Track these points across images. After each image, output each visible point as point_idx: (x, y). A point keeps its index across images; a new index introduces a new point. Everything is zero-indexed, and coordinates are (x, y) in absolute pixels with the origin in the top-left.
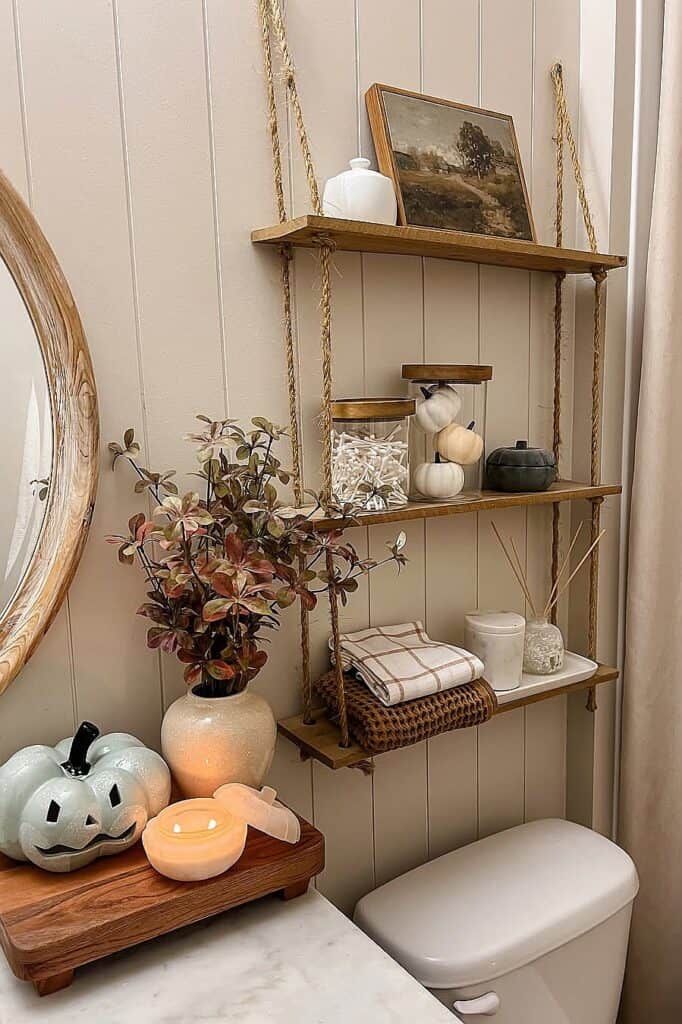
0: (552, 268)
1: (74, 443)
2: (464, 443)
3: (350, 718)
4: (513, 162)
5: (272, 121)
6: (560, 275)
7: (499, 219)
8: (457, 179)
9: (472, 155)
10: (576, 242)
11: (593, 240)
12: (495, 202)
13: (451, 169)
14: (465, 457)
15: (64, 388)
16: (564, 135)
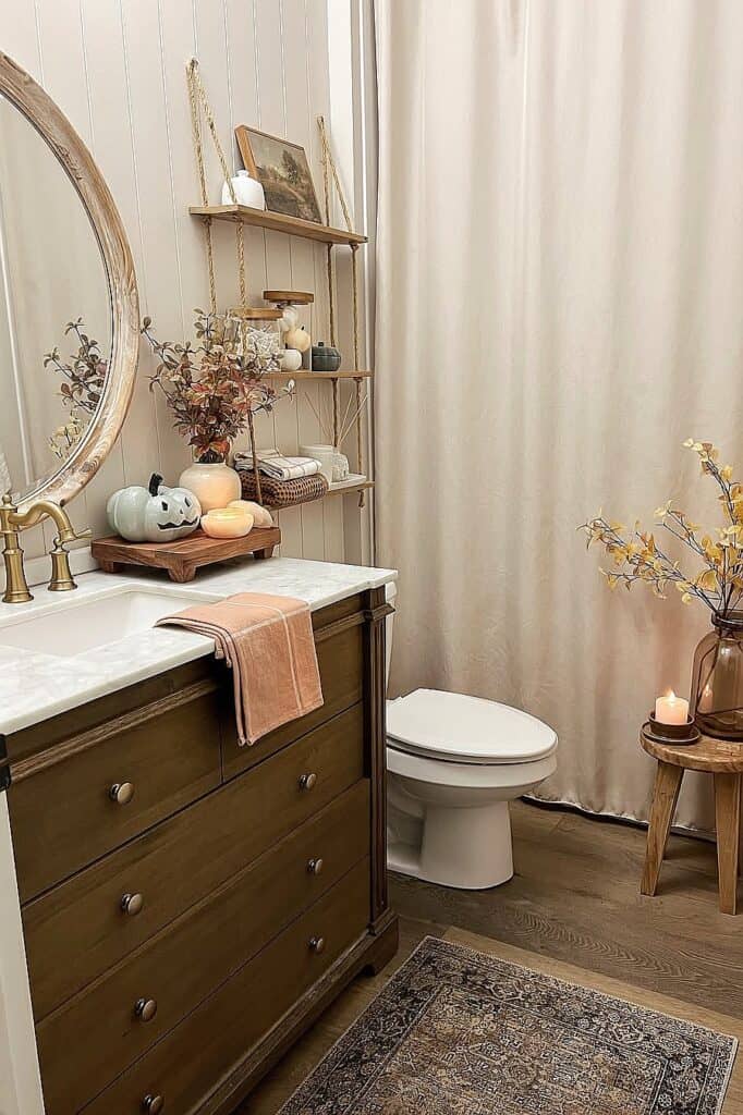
0: (328, 240)
1: (127, 322)
2: (303, 339)
3: (263, 490)
4: (308, 176)
5: (197, 144)
6: (330, 244)
7: (306, 209)
8: (285, 184)
9: (290, 170)
10: (340, 224)
11: (349, 226)
12: (303, 200)
13: (282, 179)
14: (302, 346)
15: (120, 290)
16: (327, 161)
